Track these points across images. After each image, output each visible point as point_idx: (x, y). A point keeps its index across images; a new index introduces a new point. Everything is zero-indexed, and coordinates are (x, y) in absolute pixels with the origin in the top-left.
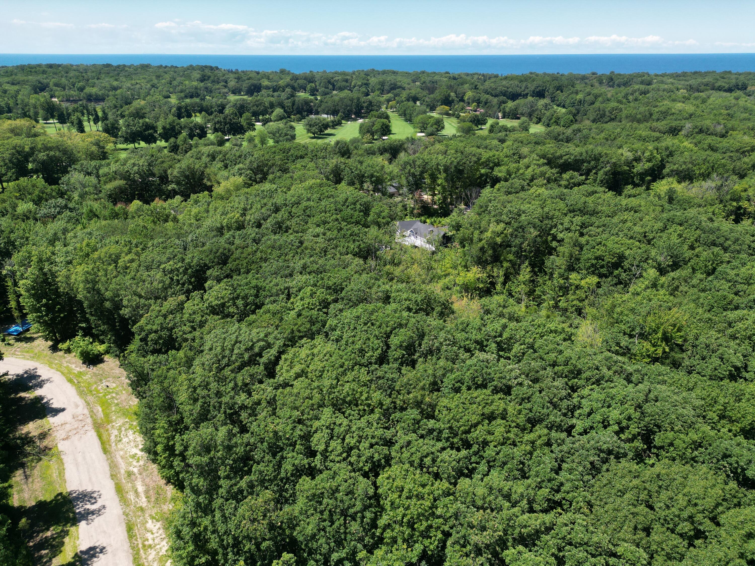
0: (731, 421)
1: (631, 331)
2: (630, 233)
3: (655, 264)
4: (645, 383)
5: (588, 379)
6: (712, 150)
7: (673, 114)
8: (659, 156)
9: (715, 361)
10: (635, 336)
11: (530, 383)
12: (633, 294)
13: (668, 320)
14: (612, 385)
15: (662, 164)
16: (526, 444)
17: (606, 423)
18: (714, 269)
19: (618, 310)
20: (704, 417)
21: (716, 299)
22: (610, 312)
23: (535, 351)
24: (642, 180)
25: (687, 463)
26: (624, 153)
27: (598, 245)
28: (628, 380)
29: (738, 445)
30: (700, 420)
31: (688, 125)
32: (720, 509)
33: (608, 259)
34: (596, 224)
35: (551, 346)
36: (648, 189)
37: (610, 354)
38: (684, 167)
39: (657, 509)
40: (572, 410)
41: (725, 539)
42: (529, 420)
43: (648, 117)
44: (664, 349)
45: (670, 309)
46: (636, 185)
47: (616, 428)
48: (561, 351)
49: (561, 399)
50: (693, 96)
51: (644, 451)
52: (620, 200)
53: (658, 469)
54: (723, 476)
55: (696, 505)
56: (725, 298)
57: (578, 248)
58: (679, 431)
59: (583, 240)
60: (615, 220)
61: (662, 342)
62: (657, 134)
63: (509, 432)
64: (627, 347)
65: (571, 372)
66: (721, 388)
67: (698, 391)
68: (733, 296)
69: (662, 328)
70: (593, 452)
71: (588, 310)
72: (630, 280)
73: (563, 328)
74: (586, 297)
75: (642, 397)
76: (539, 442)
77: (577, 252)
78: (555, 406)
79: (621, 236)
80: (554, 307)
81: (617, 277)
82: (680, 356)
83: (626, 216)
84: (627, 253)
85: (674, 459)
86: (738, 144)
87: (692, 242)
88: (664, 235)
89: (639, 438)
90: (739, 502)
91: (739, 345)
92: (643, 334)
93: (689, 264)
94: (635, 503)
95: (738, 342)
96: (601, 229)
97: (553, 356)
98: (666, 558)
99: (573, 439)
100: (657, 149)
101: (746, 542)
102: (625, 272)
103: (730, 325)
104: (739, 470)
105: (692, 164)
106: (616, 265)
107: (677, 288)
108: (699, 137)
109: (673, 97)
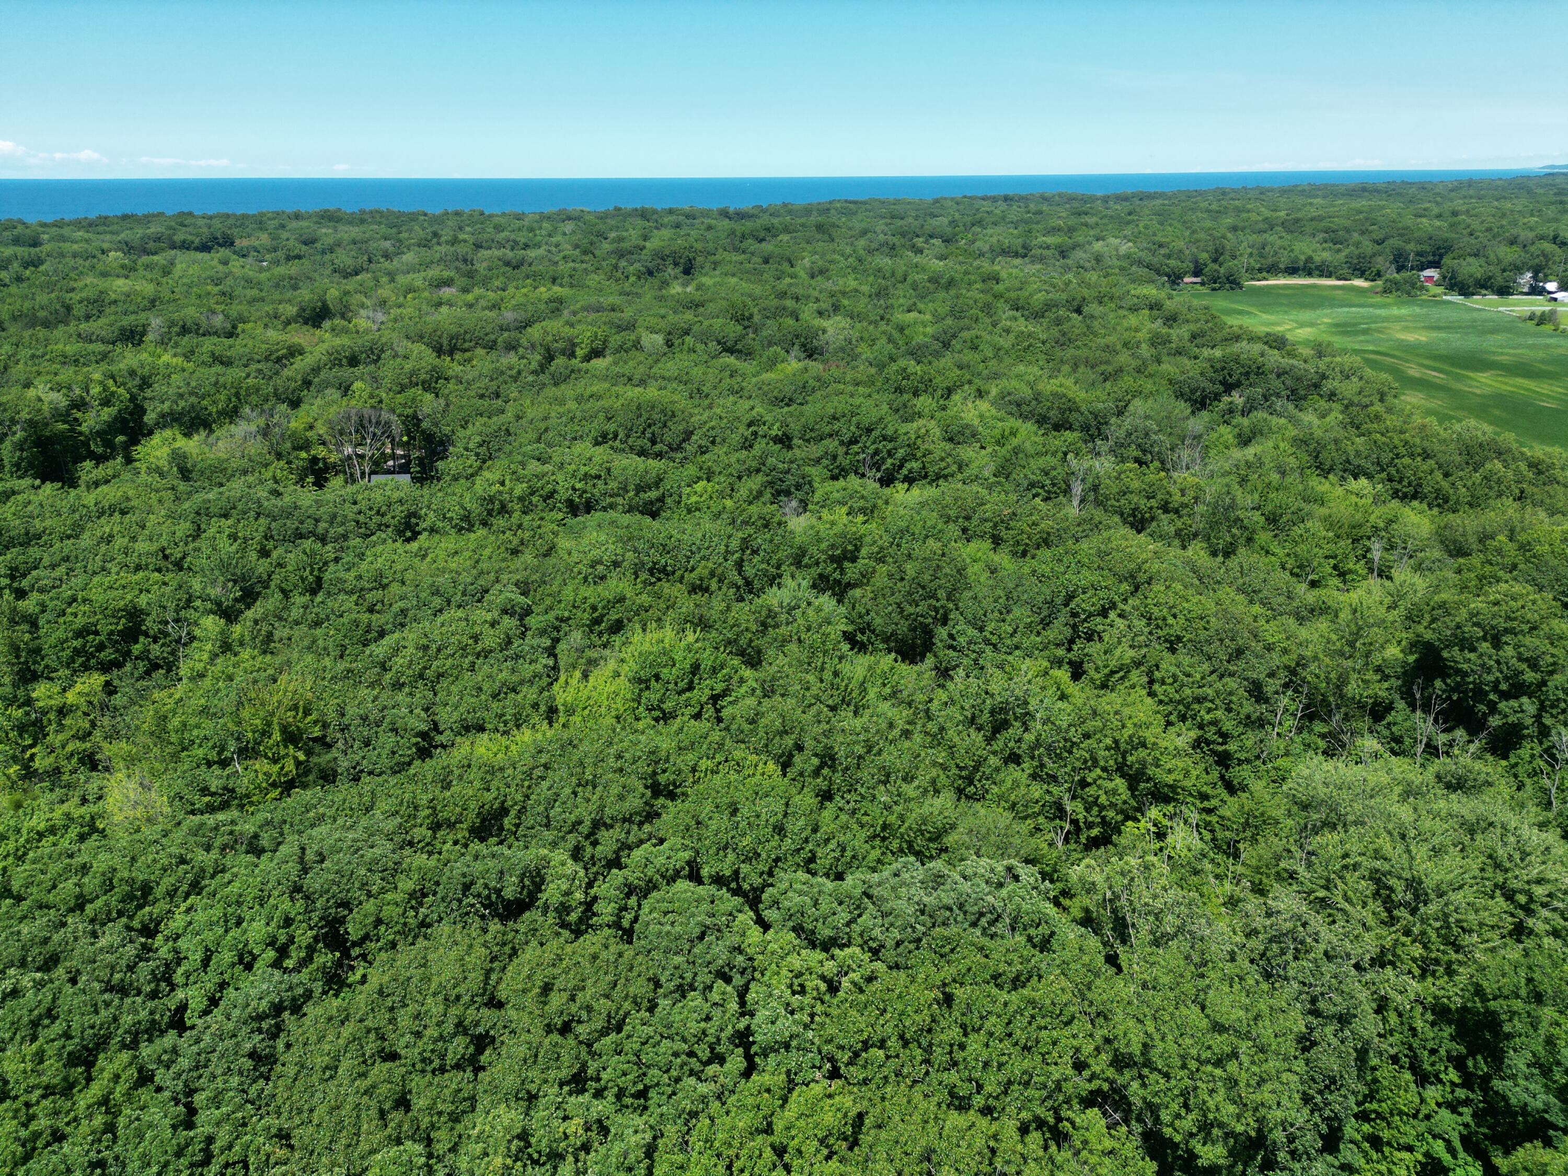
0: (451, 825)
1: (219, 754)
2: (133, 560)
3: (209, 605)
4: (289, 838)
5: (171, 894)
6: (222, 363)
7: (115, 302)
8: (121, 390)
9: (387, 740)
10: (232, 759)
11: (38, 975)
12: (191, 679)
13: (279, 702)
14: (228, 876)
15: (136, 406)
16: (90, 1117)
17: (247, 958)
18: (319, 580)
19: (176, 722)
20: (411, 844)
21: (343, 632)
22: (160, 732)
23: (19, 899)
24: (108, 444)
25: (416, 937)
26: (43, 396)
27: (70, 604)
28: (256, 850)
29: (476, 857)
30: (408, 851)
31: (156, 322)
32: (494, 977)
33: (105, 627)
34: (46, 561)
35: (55, 868)
36: (129, 460)
37: (197, 819)
38: (182, 403)
39: (403, 1052)
40: (165, 976)
41: (519, 1020)
42: (73, 1060)
43: (64, 315)
44: (295, 758)
45: (275, 681)
46: (99, 459)
47: (271, 954)
48: (84, 866)
49: (131, 968)
50: (140, 262)
51: (339, 964)
52: (79, 497)
53: (374, 981)
54: (477, 923)
55: (458, 998)
56: (356, 623)
57: (25, 627)
58: (383, 891)
59: (29, 605)
60: (86, 540)
61: (286, 747)
62: (100, 347)
63: (32, 1118)
64: (225, 788)
65: (128, 897)
66: (412, 779)
67: (383, 805)
68: (367, 615)
69: (275, 720)
70: (245, 1030)
71: (109, 750)
72: (173, 653)
73: (68, 815)
74: (93, 724)
75: (293, 868)
76: (120, 1089)
77: (27, 637)
78: (123, 990)
79: (114, 570)
80: (23, 778)
81: (144, 655)
82: (329, 757)
83: (106, 526)
84: (143, 601)
85: (393, 945)
86: (264, 346)
87: (260, 543)
88: (202, 543)
89: (321, 945)
90: (513, 948)
91: (411, 694)
92: (246, 749)
93: (272, 584)
94: (363, 1068)
95: (407, 690)
96: (61, 570)
97: (68, 886)
98: (450, 1124)
99: (194, 1032)
100: (113, 377)
101: (545, 1003)
102: (155, 642)
103: (384, 668)
104: (494, 897)
105: (196, 395)
106: (132, 633)
107: (269, 637)
108: (186, 341)
109: (100, 267)
